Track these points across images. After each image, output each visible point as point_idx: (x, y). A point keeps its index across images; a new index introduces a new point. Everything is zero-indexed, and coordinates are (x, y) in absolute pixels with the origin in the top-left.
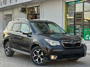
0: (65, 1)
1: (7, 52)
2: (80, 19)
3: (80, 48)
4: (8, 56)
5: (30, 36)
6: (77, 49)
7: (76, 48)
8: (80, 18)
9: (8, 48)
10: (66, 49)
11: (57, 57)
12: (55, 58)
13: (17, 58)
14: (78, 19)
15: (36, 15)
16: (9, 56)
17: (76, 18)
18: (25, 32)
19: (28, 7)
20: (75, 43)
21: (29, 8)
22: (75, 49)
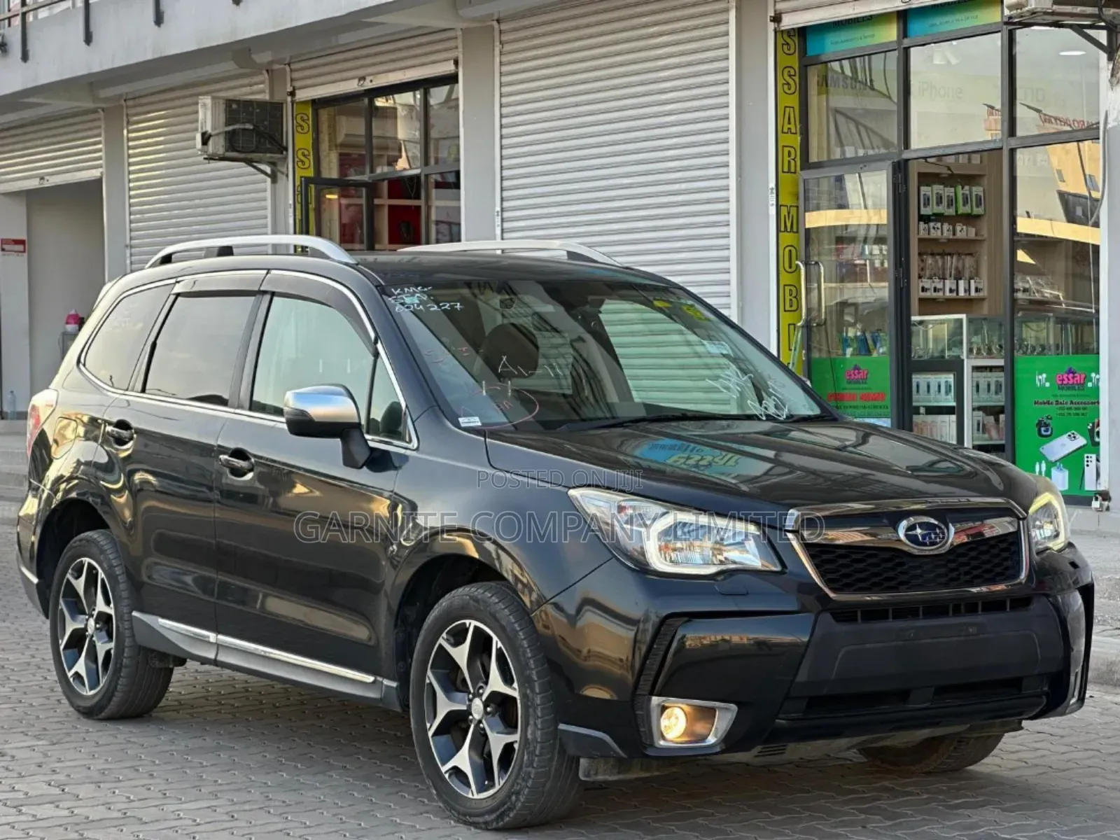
0: (777, 19)
1: (81, 667)
2: (963, 232)
3: (1020, 602)
4: (91, 712)
5: (380, 461)
6: (980, 618)
7: (972, 606)
8: (970, 219)
9: (101, 606)
10: (845, 614)
11: (725, 717)
12: (700, 728)
13: (209, 741)
14: (941, 231)
15: (406, 186)
16: (111, 719)
17: (918, 231)
18: (319, 411)
19: (302, 95)
20: (953, 536)
21: (317, 104)
22: (957, 611)
